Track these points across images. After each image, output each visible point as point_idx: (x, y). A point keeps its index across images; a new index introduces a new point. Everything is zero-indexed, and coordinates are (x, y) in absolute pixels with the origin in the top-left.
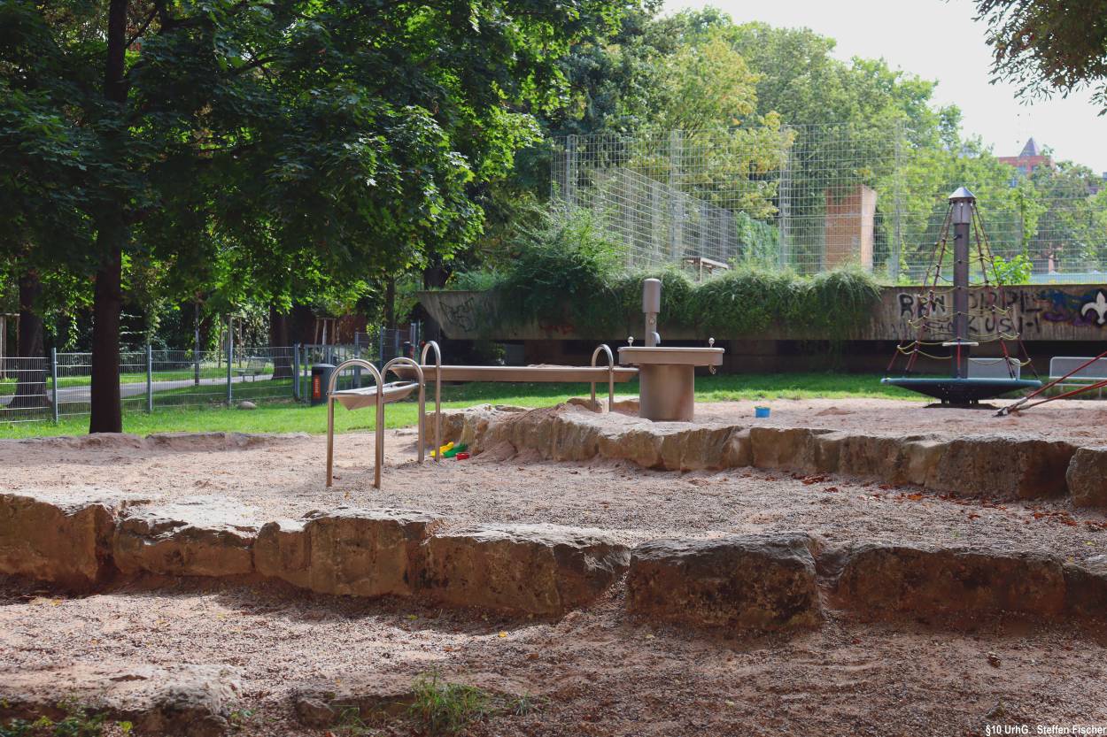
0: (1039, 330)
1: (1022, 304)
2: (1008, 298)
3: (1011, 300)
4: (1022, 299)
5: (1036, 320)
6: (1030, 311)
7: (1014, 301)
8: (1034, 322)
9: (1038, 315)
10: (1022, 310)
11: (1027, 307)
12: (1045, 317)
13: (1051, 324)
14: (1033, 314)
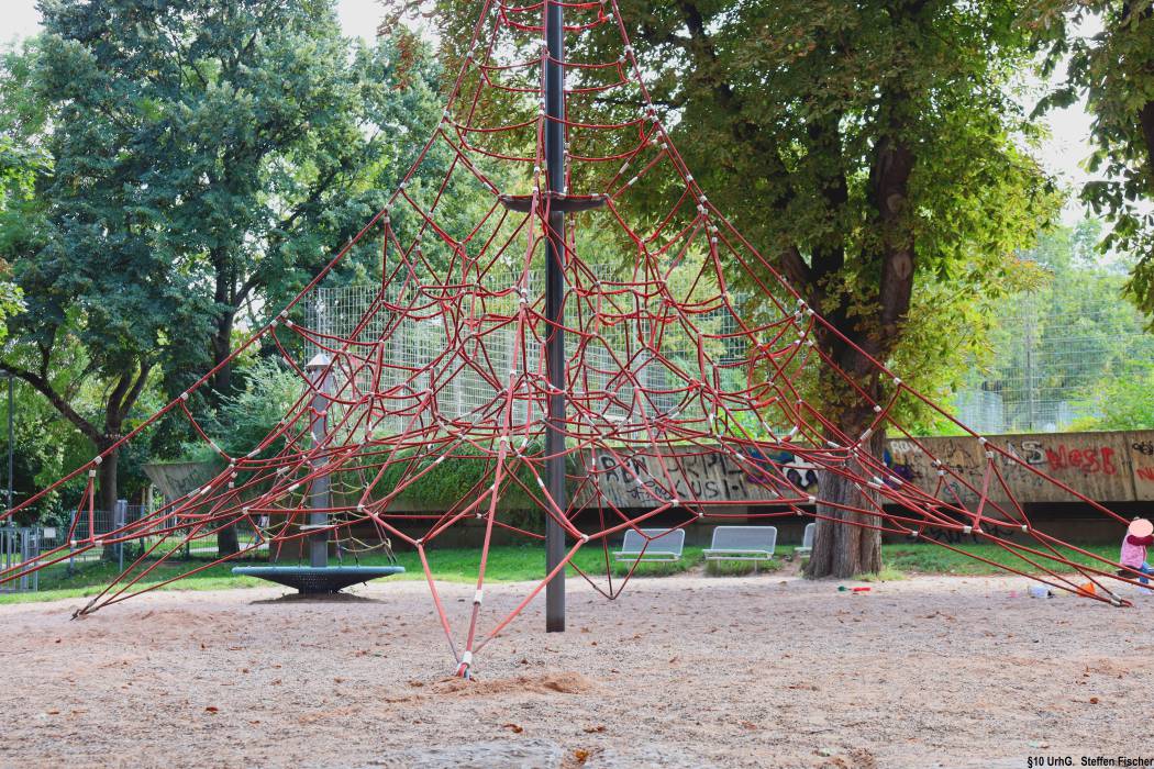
0: (746, 494)
1: (723, 465)
2: (708, 459)
3: (711, 461)
4: (721, 460)
5: (740, 482)
6: (732, 473)
7: (714, 462)
8: (738, 485)
9: (741, 477)
10: (725, 473)
11: (729, 469)
12: (749, 480)
13: (755, 487)
14: (736, 476)
